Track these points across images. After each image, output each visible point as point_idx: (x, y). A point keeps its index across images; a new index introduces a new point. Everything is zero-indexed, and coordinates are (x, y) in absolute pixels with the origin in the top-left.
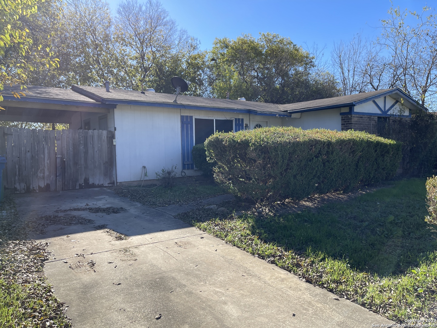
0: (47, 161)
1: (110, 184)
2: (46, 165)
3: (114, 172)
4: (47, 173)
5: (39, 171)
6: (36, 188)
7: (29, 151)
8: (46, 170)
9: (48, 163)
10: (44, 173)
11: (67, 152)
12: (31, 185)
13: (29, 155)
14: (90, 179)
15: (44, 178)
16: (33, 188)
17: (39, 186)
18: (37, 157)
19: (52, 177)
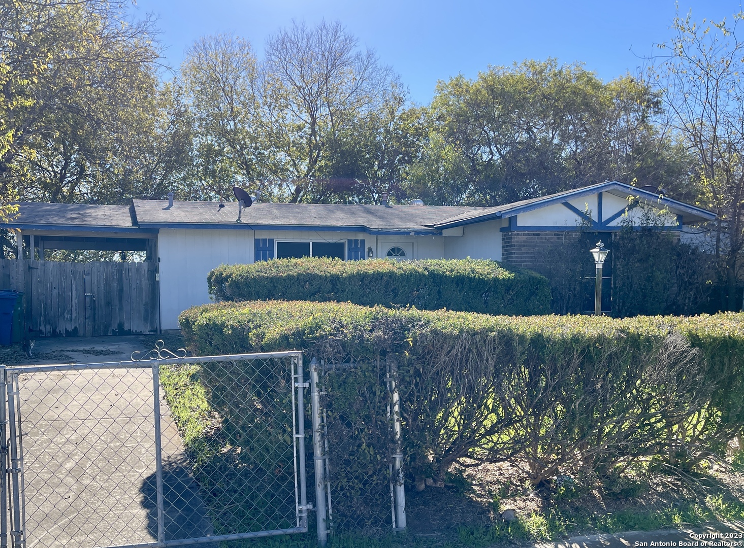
0: (75, 300)
1: (151, 331)
2: (74, 304)
3: (157, 316)
4: (74, 314)
5: (66, 311)
6: (63, 332)
7: (55, 288)
8: (74, 310)
9: (75, 302)
10: (71, 314)
11: (98, 290)
12: (58, 328)
13: (55, 292)
14: (125, 323)
15: (71, 320)
16: (60, 331)
17: (66, 329)
18: (64, 295)
19: (80, 319)
